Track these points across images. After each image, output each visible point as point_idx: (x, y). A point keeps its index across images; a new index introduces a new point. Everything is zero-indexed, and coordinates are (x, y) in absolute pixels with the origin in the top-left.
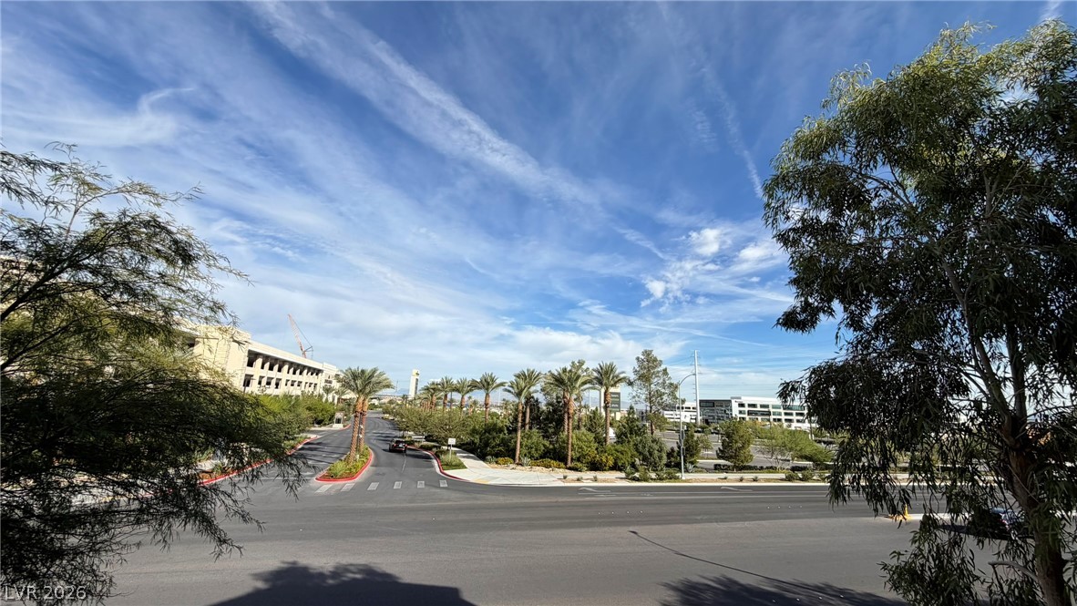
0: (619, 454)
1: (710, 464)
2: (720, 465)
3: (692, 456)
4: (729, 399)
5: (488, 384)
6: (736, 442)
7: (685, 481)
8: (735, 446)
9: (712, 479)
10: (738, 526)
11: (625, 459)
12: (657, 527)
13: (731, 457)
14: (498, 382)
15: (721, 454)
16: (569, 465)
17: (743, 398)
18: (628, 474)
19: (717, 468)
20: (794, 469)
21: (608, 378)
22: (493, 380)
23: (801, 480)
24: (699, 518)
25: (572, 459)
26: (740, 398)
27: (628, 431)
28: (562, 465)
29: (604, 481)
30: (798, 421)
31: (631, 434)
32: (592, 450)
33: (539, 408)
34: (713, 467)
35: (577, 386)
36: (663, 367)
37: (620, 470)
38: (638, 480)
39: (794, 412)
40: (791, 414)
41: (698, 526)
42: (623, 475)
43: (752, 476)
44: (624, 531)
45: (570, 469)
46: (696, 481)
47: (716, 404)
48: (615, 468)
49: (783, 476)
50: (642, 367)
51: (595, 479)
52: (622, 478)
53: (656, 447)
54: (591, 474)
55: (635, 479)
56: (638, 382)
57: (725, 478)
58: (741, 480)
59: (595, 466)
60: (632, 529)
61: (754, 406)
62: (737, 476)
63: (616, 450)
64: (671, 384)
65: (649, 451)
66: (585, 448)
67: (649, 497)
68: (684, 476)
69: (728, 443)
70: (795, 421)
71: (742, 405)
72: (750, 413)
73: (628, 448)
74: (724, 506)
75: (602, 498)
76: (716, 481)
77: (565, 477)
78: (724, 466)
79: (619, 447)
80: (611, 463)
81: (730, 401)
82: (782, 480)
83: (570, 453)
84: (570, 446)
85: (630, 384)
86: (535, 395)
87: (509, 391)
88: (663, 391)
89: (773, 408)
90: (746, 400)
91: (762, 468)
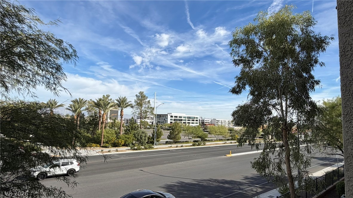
0: (127, 139)
1: (164, 141)
2: (168, 142)
3: (158, 138)
4: (167, 114)
5: (53, 105)
6: (176, 132)
7: (156, 149)
8: (175, 134)
9: (166, 147)
10: (180, 163)
11: (129, 141)
12: (150, 167)
13: (173, 138)
14: (58, 104)
15: (169, 137)
16: (102, 145)
17: (172, 114)
18: (131, 148)
19: (167, 143)
20: (195, 141)
21: (123, 104)
22: (56, 103)
23: (198, 145)
24: (165, 162)
25: (103, 142)
26: (171, 114)
27: (130, 128)
28: (98, 145)
29: (121, 151)
30: (192, 123)
31: (132, 130)
32: (113, 138)
33: (84, 118)
34: (165, 143)
35: (108, 107)
36: (148, 100)
37: (127, 146)
38: (136, 150)
39: (191, 119)
40: (190, 120)
41: (166, 165)
42: (129, 148)
43: (181, 145)
44: (137, 170)
45: (103, 147)
46: (160, 148)
47: (161, 116)
48: (125, 145)
49: (191, 144)
50: (138, 99)
51: (117, 151)
52: (129, 149)
53: (143, 135)
54: (115, 149)
55: (135, 149)
56: (136, 106)
57: (171, 147)
58: (177, 147)
59: (115, 145)
60: (140, 169)
61: (176, 117)
62: (175, 145)
63: (125, 137)
64: (151, 107)
65: (140, 137)
66: (110, 137)
67: (142, 156)
68: (155, 147)
69: (173, 132)
70: (191, 123)
71: (172, 117)
72: (174, 120)
73: (131, 136)
74: (173, 157)
75: (123, 158)
76: (168, 148)
77: (102, 151)
78: (169, 142)
79: (127, 136)
80: (123, 143)
81: (167, 115)
82: (191, 146)
83: (102, 140)
84: (103, 136)
85: (132, 107)
86: (83, 112)
87: (69, 109)
88: (147, 110)
89: (183, 118)
90: (174, 115)
91: (183, 142)
